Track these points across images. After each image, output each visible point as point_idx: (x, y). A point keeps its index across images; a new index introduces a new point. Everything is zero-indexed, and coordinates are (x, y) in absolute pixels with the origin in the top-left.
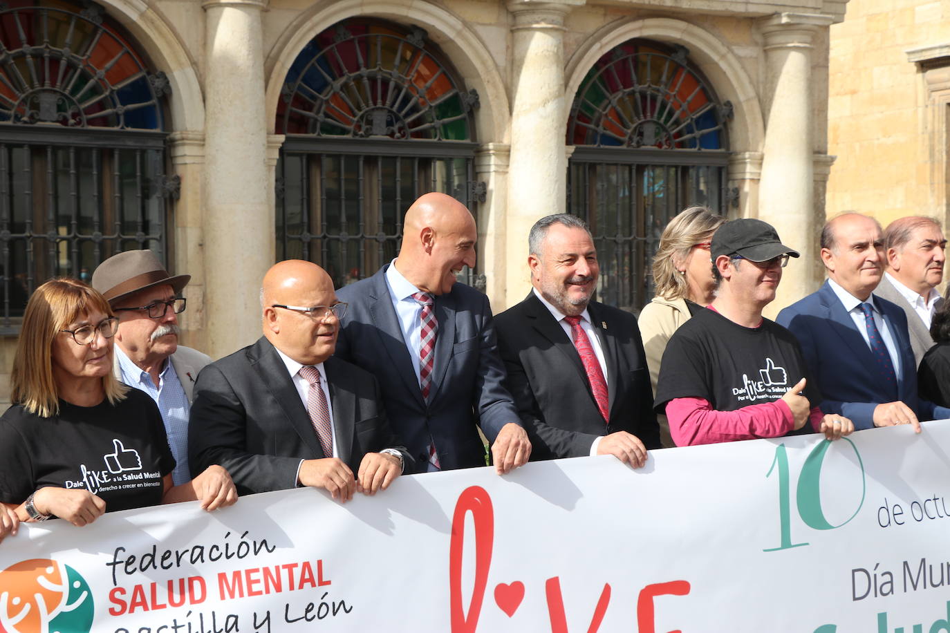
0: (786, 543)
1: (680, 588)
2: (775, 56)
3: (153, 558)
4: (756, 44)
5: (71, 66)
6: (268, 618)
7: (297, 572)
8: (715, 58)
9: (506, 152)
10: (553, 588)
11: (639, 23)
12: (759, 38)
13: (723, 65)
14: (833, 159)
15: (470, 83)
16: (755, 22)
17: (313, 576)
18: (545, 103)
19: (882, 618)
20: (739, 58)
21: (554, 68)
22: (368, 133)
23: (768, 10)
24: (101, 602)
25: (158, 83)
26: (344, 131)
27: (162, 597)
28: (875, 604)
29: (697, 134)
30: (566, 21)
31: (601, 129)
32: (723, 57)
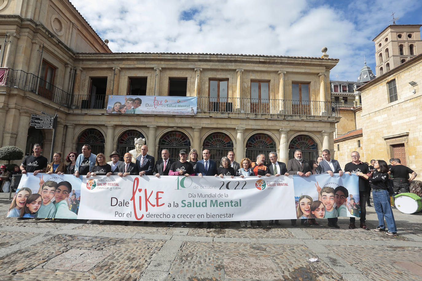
0: (178, 189)
1: (162, 192)
2: (323, 136)
3: (102, 180)
4: (320, 135)
5: (221, 140)
6: (112, 188)
7: (115, 184)
8: (313, 137)
9: (279, 150)
10: (145, 190)
11: (300, 133)
12: (321, 134)
13: (315, 138)
14: (335, 151)
15: (275, 141)
16: (320, 132)
17: (117, 185)
18: (284, 143)
19: (194, 201)
20: (317, 137)
21: (285, 139)
22: (259, 148)
23: (321, 130)
24: (97, 184)
25: (231, 142)
26: (256, 147)
27: (102, 184)
28: (192, 198)
29: (311, 147)
30: (287, 133)
31: (295, 147)
32: (314, 137)
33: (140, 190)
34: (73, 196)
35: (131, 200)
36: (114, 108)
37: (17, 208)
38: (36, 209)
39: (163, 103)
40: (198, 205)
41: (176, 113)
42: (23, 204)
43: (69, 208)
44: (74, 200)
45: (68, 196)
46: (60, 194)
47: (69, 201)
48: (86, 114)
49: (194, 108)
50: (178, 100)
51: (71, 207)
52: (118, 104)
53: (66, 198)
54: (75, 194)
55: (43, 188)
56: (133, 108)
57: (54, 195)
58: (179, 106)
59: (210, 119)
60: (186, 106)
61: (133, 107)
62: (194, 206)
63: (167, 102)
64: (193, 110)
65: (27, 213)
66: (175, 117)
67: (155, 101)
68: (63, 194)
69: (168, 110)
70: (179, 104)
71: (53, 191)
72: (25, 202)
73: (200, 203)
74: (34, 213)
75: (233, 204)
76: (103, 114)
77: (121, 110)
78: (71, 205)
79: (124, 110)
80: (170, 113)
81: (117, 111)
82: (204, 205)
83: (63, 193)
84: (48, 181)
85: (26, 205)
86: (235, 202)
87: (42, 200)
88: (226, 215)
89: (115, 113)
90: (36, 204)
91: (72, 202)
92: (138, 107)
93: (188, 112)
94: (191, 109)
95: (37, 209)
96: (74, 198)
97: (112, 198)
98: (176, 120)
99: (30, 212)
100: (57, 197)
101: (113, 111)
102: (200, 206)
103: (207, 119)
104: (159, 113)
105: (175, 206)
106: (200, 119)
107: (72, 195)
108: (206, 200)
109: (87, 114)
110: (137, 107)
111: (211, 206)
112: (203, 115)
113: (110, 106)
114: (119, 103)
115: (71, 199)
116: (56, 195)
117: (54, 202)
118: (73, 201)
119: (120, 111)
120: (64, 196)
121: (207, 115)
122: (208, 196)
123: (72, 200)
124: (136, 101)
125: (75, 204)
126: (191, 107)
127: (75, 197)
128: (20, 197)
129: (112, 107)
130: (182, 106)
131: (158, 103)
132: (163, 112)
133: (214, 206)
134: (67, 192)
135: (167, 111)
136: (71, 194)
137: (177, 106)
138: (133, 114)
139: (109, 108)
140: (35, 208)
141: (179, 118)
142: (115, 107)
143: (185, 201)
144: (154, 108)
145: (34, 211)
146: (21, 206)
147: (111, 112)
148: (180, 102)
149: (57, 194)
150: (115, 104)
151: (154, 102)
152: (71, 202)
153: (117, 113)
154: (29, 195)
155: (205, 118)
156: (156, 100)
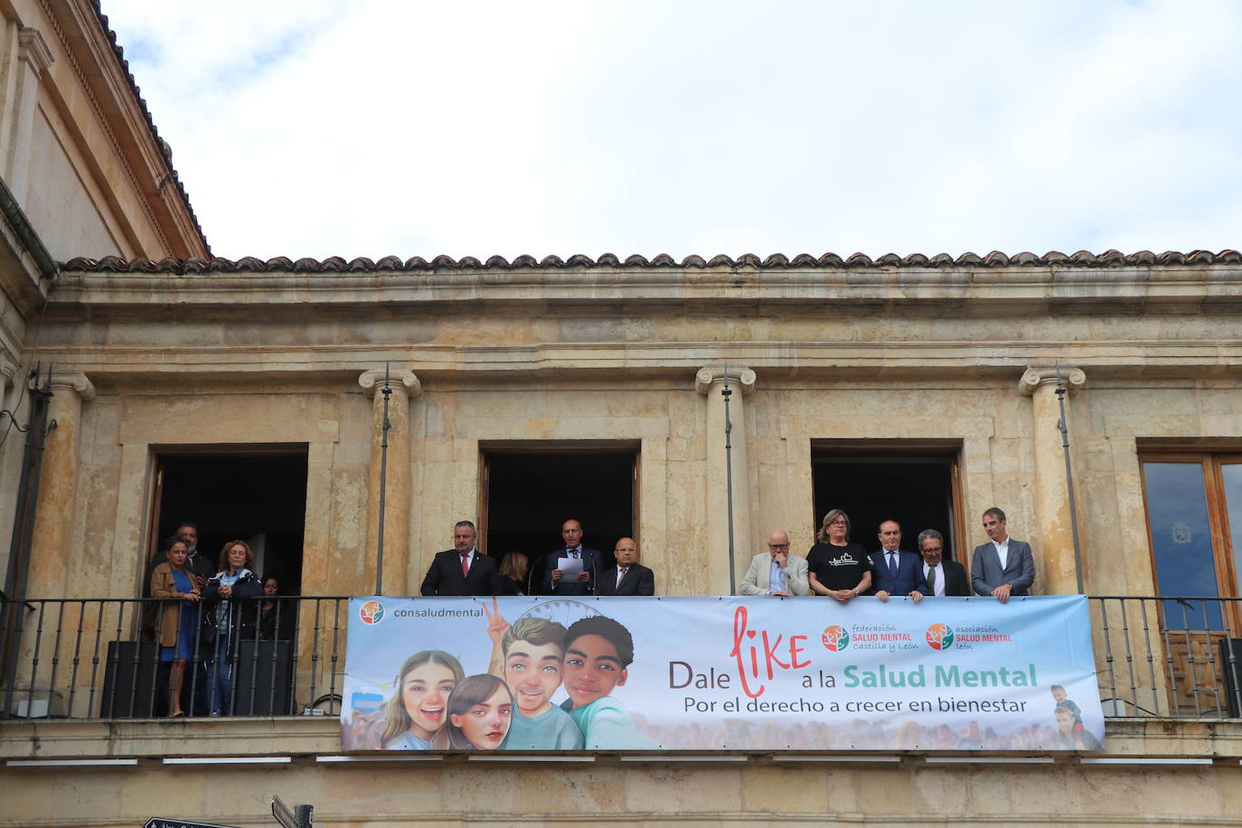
36: (401, 703)
39: (813, 651)
41: (933, 732)
48: (151, 763)
49: (1071, 693)
50: (936, 628)
52: (432, 674)
56: (567, 707)
58: (943, 678)
59: (1211, 779)
60: (1004, 673)
61: (561, 696)
63: (845, 642)
64: (1070, 705)
66: (919, 769)
67: (746, 643)
69: (863, 714)
70: (948, 659)
76: (303, 761)
77: (470, 717)
79: (492, 716)
80: (881, 736)
81: (432, 725)
89: (420, 748)
92: (604, 693)
93: (1035, 726)
94: (1050, 702)
98: (925, 793)
101: (395, 734)
103: (1192, 780)
104: (790, 734)
106: (1127, 782)
109: (159, 758)
110: (594, 691)
112: (1158, 747)
113: (365, 690)
114: (445, 660)
119: (459, 733)
121: (1194, 747)
124: (583, 643)
126: (1045, 680)
129: (389, 695)
130: (969, 678)
131: (769, 655)
132: (820, 728)
135: (858, 723)
137: (930, 673)
138: (564, 753)
139: (359, 704)
141: (951, 779)
142: (414, 702)
144: (745, 700)
147: (384, 741)
148: (949, 640)
150: (410, 666)
151: (736, 651)
153: (432, 745)
155: (1174, 771)
156: (752, 634)
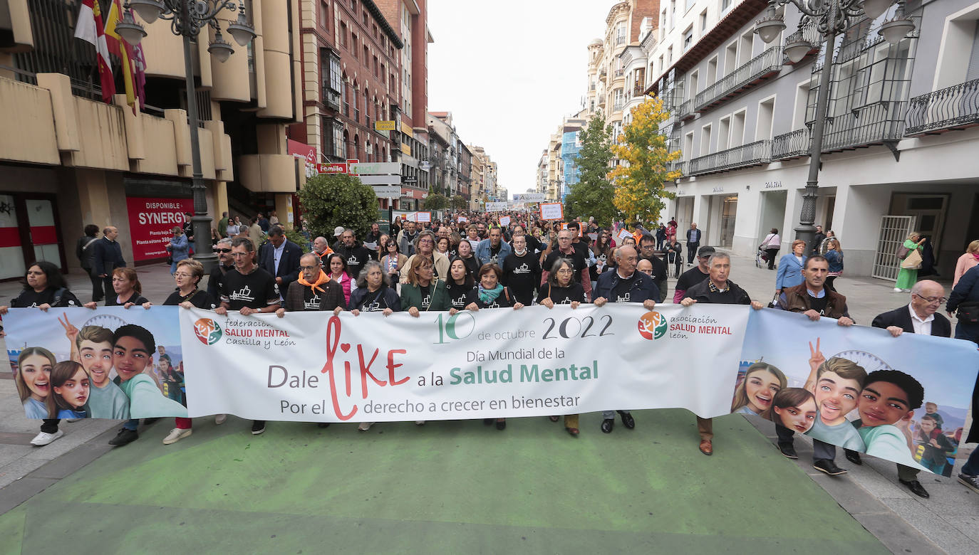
1: (403, 351)
3: (237, 323)
6: (269, 343)
7: (279, 333)
10: (359, 347)
19: (480, 368)
33: (346, 348)
34: (164, 362)
35: (324, 371)
37: (33, 397)
38: (82, 398)
40: (491, 377)
42: (47, 389)
43: (163, 393)
44: (168, 371)
45: (150, 363)
46: (126, 359)
47: (156, 374)
51: (167, 389)
53: (147, 369)
54: (165, 357)
55: (79, 347)
57: (113, 363)
62: (480, 381)
65: (64, 409)
68: (133, 360)
71: (108, 353)
72: (48, 383)
73: (495, 372)
74: (80, 408)
75: (577, 373)
78: (166, 385)
82: (506, 376)
83: (134, 356)
84: (87, 328)
85: (53, 391)
86: (582, 369)
87: (88, 375)
88: (560, 401)
90: (78, 387)
91: (167, 378)
95: (84, 397)
96: (167, 366)
97: (271, 368)
99: (70, 407)
100: (121, 366)
102: (495, 380)
105: (434, 383)
107: (161, 360)
108: (510, 366)
111: (522, 380)
115: (159, 368)
116: (115, 362)
117: (117, 381)
118: (166, 373)
120: (138, 364)
122: (515, 356)
123: (163, 373)
125: (174, 381)
127: (170, 366)
128: (31, 370)
133: (529, 380)
134: (144, 354)
136: (156, 357)
140: (78, 395)
143: (459, 369)
145: (79, 404)
146: (44, 393)
149: (117, 359)
152: (163, 378)
154: (51, 366)
